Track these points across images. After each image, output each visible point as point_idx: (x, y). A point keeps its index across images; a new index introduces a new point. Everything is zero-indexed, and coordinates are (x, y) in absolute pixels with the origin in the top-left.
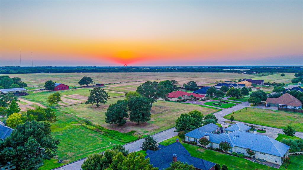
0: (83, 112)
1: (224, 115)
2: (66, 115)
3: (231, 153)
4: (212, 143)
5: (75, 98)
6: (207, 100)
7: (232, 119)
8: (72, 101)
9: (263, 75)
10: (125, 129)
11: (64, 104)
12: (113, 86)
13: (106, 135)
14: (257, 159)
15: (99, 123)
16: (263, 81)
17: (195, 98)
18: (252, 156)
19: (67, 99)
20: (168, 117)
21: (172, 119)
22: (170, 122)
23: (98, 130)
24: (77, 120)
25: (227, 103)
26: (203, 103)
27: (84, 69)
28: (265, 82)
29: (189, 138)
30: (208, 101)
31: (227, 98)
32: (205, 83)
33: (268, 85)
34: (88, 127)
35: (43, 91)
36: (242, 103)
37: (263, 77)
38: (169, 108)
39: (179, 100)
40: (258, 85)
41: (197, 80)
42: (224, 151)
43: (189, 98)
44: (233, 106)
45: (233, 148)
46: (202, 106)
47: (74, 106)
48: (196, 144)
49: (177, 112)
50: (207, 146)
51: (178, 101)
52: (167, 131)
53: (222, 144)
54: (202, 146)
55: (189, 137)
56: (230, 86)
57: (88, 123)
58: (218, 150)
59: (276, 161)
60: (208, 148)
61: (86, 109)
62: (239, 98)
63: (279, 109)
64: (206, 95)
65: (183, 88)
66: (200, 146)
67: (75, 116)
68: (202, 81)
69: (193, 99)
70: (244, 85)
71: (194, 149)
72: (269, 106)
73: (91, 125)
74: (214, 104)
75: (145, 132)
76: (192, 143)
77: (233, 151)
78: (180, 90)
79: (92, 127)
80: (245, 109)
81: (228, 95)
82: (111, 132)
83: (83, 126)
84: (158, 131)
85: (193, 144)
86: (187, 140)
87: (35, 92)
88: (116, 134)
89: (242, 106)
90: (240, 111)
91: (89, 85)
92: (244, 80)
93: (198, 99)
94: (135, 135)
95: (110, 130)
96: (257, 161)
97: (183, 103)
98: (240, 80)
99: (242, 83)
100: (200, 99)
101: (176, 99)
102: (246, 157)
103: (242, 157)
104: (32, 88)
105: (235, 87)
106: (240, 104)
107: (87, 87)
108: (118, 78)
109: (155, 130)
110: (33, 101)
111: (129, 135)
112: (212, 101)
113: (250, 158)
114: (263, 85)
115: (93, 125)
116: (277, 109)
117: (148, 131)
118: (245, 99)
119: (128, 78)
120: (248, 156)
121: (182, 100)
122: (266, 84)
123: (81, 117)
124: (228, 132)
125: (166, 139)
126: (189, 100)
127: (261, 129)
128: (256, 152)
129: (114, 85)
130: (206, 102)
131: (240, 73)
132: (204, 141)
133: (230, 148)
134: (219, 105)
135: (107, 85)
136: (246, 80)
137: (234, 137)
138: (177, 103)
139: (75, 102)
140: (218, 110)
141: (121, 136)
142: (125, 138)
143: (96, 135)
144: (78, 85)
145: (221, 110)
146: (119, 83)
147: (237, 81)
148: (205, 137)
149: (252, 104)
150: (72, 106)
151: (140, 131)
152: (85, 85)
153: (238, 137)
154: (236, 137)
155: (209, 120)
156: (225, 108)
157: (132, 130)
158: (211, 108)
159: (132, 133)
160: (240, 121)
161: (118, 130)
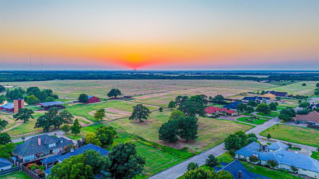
0: (131, 128)
1: (260, 132)
3: (277, 169)
4: (260, 161)
5: (112, 112)
6: (239, 115)
7: (269, 137)
9: (284, 85)
10: (177, 145)
12: (141, 99)
14: (299, 174)
15: (150, 139)
16: (286, 93)
17: (227, 114)
18: (295, 172)
20: (210, 133)
22: (214, 139)
23: (155, 146)
24: (130, 136)
25: (258, 119)
26: (236, 118)
28: (289, 94)
29: (239, 155)
30: (240, 117)
31: (256, 112)
32: (229, 95)
33: (292, 98)
34: (145, 143)
35: (77, 104)
36: (271, 119)
38: (206, 125)
39: (212, 115)
40: (282, 97)
41: (220, 91)
42: (271, 167)
43: (221, 113)
44: (264, 122)
45: (279, 165)
46: (235, 122)
47: (117, 120)
48: (246, 161)
50: (256, 163)
51: (212, 117)
53: (269, 162)
54: (251, 162)
56: (256, 100)
57: (142, 139)
58: (267, 166)
59: (315, 176)
60: (257, 164)
61: (130, 125)
63: (308, 127)
64: (236, 110)
65: (210, 101)
66: (250, 162)
67: (126, 132)
68: (225, 92)
69: (225, 114)
70: (268, 98)
71: (245, 166)
72: (298, 123)
73: (145, 141)
74: (247, 120)
75: (197, 149)
77: (279, 167)
80: (277, 125)
83: (140, 142)
85: (243, 161)
86: (237, 157)
88: (172, 150)
89: (272, 123)
90: (273, 128)
91: (117, 97)
92: (267, 92)
93: (230, 115)
94: (189, 151)
95: (165, 147)
96: (300, 176)
97: (217, 118)
98: (263, 93)
99: (266, 95)
100: (232, 115)
102: (291, 172)
103: (287, 173)
104: (64, 100)
105: (261, 101)
107: (116, 99)
109: (204, 147)
111: (183, 151)
112: (243, 116)
113: (294, 173)
114: (287, 97)
115: (147, 141)
116: (306, 125)
117: (198, 148)
118: (274, 114)
119: (149, 87)
120: (292, 171)
121: (215, 116)
122: (289, 96)
123: (132, 133)
124: (270, 150)
125: (218, 156)
126: (222, 115)
127: (296, 147)
128: (299, 169)
131: (259, 81)
132: (253, 159)
133: (277, 165)
134: (251, 122)
135: (134, 97)
136: (269, 92)
137: (279, 156)
138: (211, 119)
139: (116, 117)
140: (252, 127)
141: (177, 152)
142: (182, 154)
143: (156, 151)
144: (107, 97)
145: (254, 127)
146: (144, 95)
147: (260, 92)
148: (254, 155)
149: (282, 120)
150: (115, 121)
151: (191, 147)
152: (114, 97)
153: (283, 155)
154: (281, 156)
155: (251, 139)
156: (257, 124)
157: (184, 147)
158: (245, 124)
159: (185, 150)
160: (275, 138)
161: (171, 146)
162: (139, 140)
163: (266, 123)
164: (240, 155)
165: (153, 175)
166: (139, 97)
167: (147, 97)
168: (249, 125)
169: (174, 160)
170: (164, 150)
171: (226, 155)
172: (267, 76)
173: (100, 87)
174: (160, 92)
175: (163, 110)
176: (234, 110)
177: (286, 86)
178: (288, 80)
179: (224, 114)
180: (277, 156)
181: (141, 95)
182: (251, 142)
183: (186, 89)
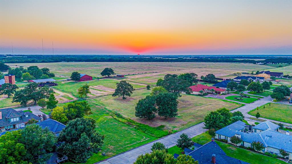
0: (112, 104)
1: (248, 111)
2: (96, 106)
3: (263, 153)
4: (244, 142)
5: (100, 89)
6: (228, 94)
7: (258, 116)
8: (99, 92)
9: (280, 66)
10: (154, 123)
11: (92, 96)
12: (133, 78)
13: (138, 129)
14: (290, 160)
15: (128, 116)
16: (282, 73)
17: (216, 92)
18: (285, 157)
19: (93, 90)
20: (193, 111)
21: (198, 113)
22: (196, 117)
23: (130, 123)
24: (108, 112)
25: (249, 97)
26: (224, 97)
27: (101, 59)
28: (285, 74)
30: (229, 95)
31: (248, 91)
32: (222, 75)
33: (287, 78)
34: (120, 120)
35: (70, 81)
36: (263, 98)
37: (281, 68)
38: (192, 102)
39: (200, 93)
40: (277, 77)
41: (214, 72)
42: (257, 151)
43: (210, 92)
44: (255, 100)
45: (266, 148)
46: (224, 101)
47: (101, 97)
48: (227, 142)
49: (201, 106)
50: (238, 145)
51: (199, 95)
52: (195, 127)
53: (254, 144)
54: (233, 144)
55: (220, 135)
56: (249, 79)
57: (119, 116)
58: (250, 149)
60: (240, 147)
61: (113, 101)
62: (260, 92)
64: (226, 89)
65: (201, 81)
66: (231, 144)
67: (105, 108)
68: (219, 73)
69: (214, 92)
70: (263, 78)
71: (226, 147)
73: (121, 117)
74: (236, 98)
75: (174, 127)
76: (222, 141)
77: (266, 151)
78: (199, 83)
79: (123, 120)
80: (269, 105)
81: (248, 89)
82: (141, 125)
83: (115, 119)
84: (185, 127)
85: (224, 142)
86: (217, 137)
87: (63, 83)
88: (147, 128)
89: (264, 102)
90: (264, 107)
91: (110, 76)
92: (262, 72)
93: (219, 93)
94: (165, 129)
95: (141, 124)
97: (204, 97)
98: (258, 73)
99: (260, 75)
100: (221, 93)
101: (198, 93)
102: (280, 157)
103: (275, 158)
104: (59, 78)
105: (254, 81)
106: (262, 99)
107: (109, 78)
108: (135, 69)
109: (183, 125)
110: (63, 91)
111: (159, 129)
112: (233, 95)
113: (283, 158)
114: (283, 78)
115: (124, 118)
117: (177, 126)
118: (266, 93)
119: (145, 68)
120: (282, 156)
121: (203, 94)
122: (285, 76)
123: (111, 109)
124: (257, 130)
125: (196, 136)
126: (210, 93)
127: (288, 127)
128: (290, 153)
129: (133, 76)
130: (227, 96)
131: (255, 64)
132: (235, 140)
133: (263, 148)
134: (241, 100)
135: (127, 76)
136: (264, 72)
137: (266, 137)
138: (199, 97)
139: (102, 94)
140: (241, 105)
141: (152, 130)
142: (156, 132)
143: (129, 129)
144: (100, 76)
145: (243, 105)
146: (137, 74)
147: (255, 73)
148: (236, 135)
149: (275, 99)
150: (99, 98)
151: (168, 125)
152: (107, 76)
153: (271, 137)
154: (268, 137)
155: (237, 117)
156: (247, 103)
157: (161, 124)
158: (234, 103)
159: (161, 127)
160: (265, 118)
161: (147, 124)
162: (115, 117)
163: (256, 102)
164: (221, 134)
165: (115, 156)
166: (132, 76)
167: (140, 76)
168: (237, 103)
169: (144, 139)
170: (138, 128)
171: (205, 135)
172: (264, 60)
173: (98, 68)
174: (154, 72)
175: (150, 88)
176: (223, 88)
177: (283, 68)
178: (285, 63)
179: (212, 92)
180: (264, 138)
181: (134, 75)
182: (235, 120)
183: (180, 69)
